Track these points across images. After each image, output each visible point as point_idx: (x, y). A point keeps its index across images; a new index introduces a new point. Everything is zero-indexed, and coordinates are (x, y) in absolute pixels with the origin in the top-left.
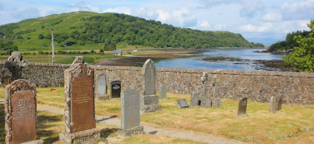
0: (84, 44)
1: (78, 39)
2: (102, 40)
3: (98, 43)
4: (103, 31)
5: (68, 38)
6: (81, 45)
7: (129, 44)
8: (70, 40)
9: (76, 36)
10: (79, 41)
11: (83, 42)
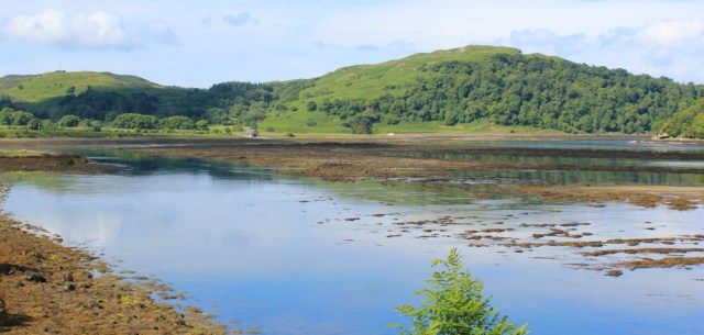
0: (397, 122)
1: (387, 112)
2: (441, 114)
3: (430, 119)
4: (447, 94)
5: (364, 109)
6: (389, 123)
7: (498, 123)
8: (369, 113)
9: (383, 105)
10: (387, 117)
11: (395, 118)
